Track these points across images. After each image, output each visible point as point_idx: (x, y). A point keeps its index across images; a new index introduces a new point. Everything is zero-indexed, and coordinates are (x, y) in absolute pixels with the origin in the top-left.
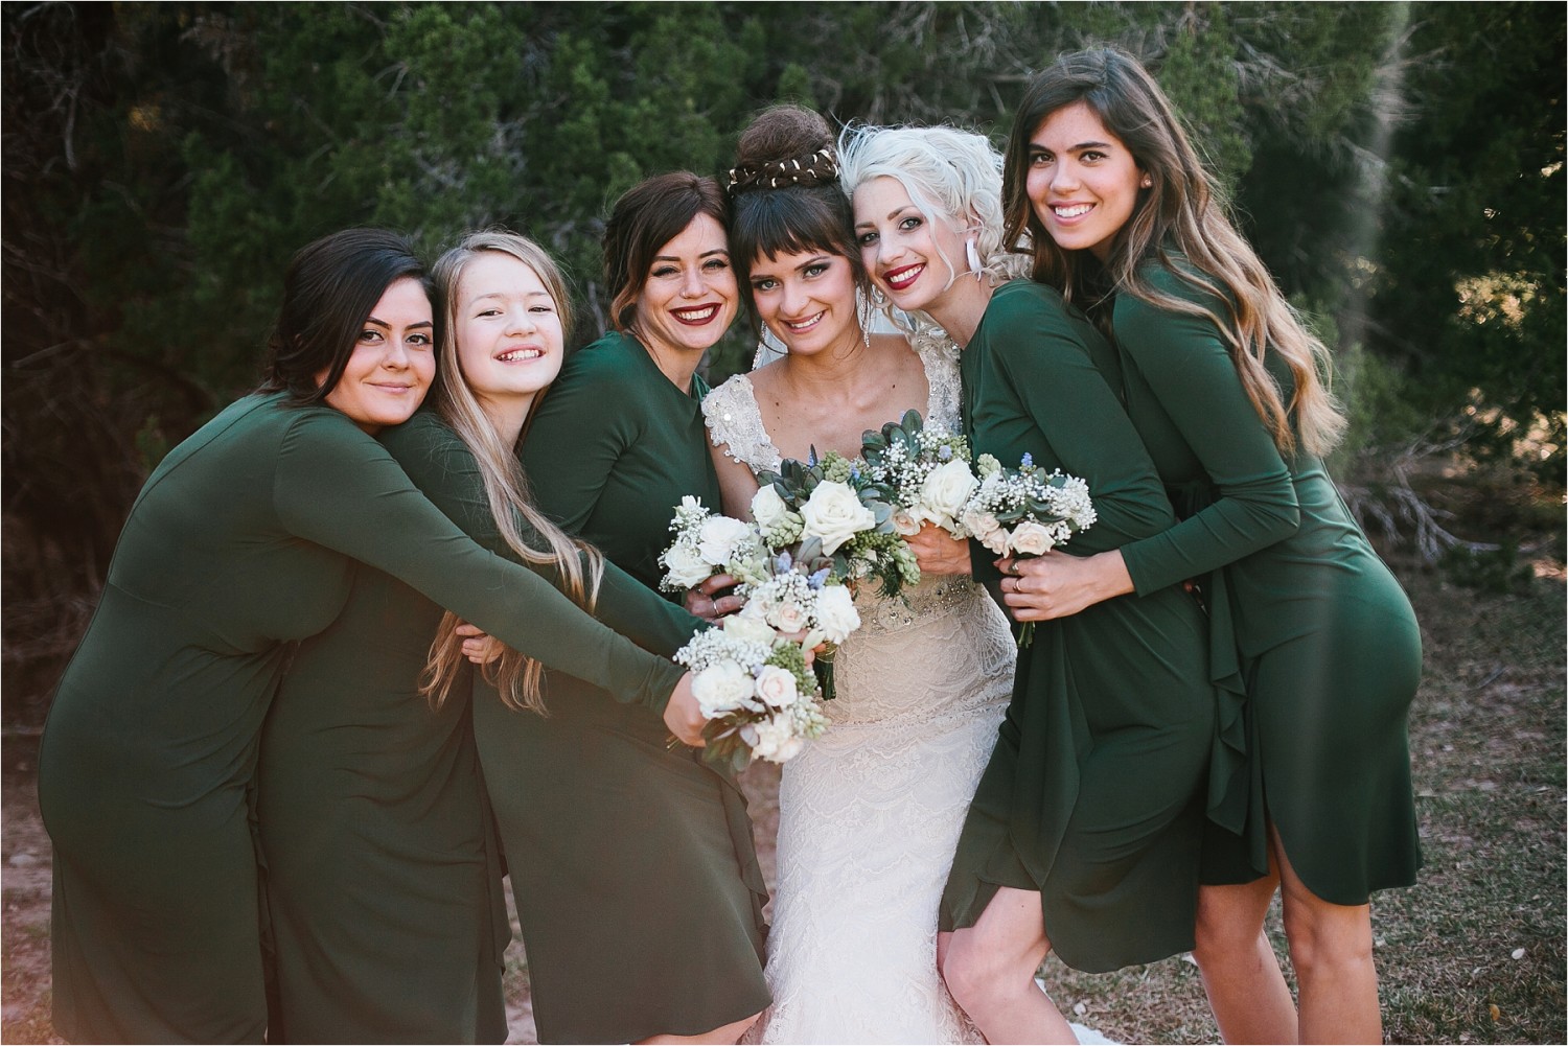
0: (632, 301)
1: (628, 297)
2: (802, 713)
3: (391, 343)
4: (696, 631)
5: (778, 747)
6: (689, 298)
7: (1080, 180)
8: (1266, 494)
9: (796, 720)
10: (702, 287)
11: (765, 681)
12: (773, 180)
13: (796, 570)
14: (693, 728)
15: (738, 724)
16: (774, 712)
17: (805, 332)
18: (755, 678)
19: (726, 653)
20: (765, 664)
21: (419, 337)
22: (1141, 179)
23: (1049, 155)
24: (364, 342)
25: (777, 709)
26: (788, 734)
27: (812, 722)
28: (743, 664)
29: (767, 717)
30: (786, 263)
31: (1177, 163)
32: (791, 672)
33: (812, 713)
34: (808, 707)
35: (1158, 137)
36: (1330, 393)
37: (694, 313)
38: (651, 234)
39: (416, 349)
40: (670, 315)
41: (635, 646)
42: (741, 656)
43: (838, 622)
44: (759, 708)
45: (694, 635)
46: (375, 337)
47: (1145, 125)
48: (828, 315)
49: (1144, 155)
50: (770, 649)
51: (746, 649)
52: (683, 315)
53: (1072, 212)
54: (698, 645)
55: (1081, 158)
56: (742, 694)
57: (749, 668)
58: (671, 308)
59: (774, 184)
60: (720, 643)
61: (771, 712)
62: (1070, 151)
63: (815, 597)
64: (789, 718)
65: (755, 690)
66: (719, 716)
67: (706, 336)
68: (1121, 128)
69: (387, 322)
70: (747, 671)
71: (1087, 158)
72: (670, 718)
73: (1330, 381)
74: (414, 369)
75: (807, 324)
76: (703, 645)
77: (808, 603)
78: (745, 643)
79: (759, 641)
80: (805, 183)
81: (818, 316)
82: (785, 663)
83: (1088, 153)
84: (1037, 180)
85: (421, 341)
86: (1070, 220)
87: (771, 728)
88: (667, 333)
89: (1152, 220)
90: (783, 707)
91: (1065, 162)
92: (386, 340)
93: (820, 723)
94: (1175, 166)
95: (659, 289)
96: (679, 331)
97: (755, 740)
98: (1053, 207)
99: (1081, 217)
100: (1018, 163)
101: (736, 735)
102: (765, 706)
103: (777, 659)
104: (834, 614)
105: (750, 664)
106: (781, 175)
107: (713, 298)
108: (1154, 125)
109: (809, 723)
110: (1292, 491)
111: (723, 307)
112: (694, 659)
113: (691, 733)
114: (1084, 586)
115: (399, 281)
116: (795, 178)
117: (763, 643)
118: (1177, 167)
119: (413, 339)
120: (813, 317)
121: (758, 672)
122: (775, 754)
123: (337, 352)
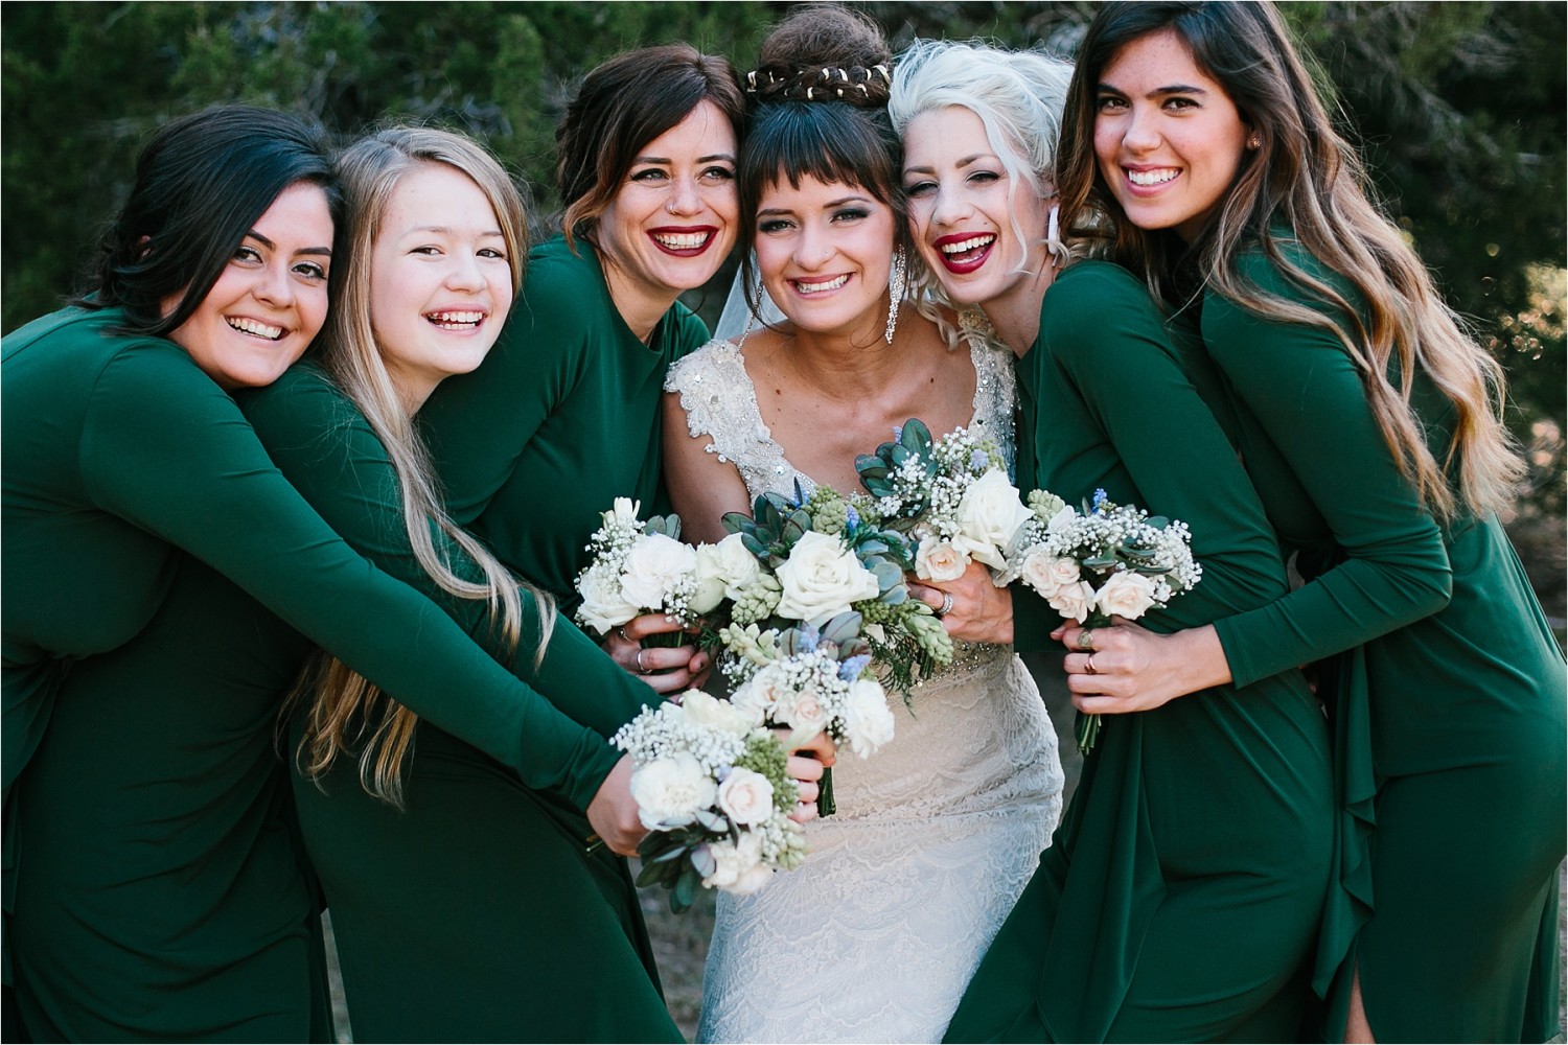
0: (595, 213)
1: (589, 207)
2: (777, 835)
3: (272, 270)
4: (644, 707)
5: (740, 875)
6: (677, 214)
7: (1161, 134)
8: (1408, 555)
9: (766, 843)
10: (697, 201)
11: (731, 787)
12: (810, 90)
13: (825, 651)
14: (626, 833)
15: (688, 842)
16: (738, 830)
17: (818, 297)
18: (719, 783)
19: (682, 743)
20: (734, 765)
21: (310, 268)
22: (1247, 136)
23: (1123, 101)
24: (237, 262)
25: (745, 827)
26: (755, 858)
27: (789, 847)
28: (705, 762)
29: (728, 836)
30: (812, 195)
31: (1293, 118)
32: (768, 777)
33: (790, 835)
34: (785, 826)
35: (1271, 82)
36: (1502, 424)
37: (681, 237)
38: (635, 123)
39: (302, 282)
40: (647, 237)
41: (557, 712)
42: (703, 750)
43: (869, 729)
44: (720, 826)
45: (641, 712)
46: (251, 257)
47: (1253, 65)
48: (856, 280)
49: (1250, 103)
50: (743, 744)
51: (711, 740)
52: (666, 237)
53: (1149, 178)
54: (645, 727)
55: (1165, 106)
56: (698, 803)
57: (712, 769)
58: (650, 227)
59: (810, 95)
60: (675, 728)
61: (734, 832)
62: (1150, 96)
63: (846, 691)
64: (759, 840)
65: (717, 797)
66: (664, 829)
67: (692, 273)
68: (1224, 70)
69: (270, 239)
70: (708, 772)
71: (1174, 105)
72: (595, 814)
73: (1502, 410)
74: (298, 309)
75: (826, 286)
76: (653, 729)
77: (837, 697)
78: (711, 732)
79: (728, 730)
80: (851, 99)
81: (843, 278)
82: (762, 765)
83: (1174, 100)
84: (1108, 128)
85: (312, 273)
86: (1147, 189)
87: (732, 852)
88: (639, 261)
89: (1253, 196)
90: (752, 825)
91: (1144, 110)
92: (265, 264)
93: (800, 850)
94: (1291, 123)
95: (638, 198)
96: (659, 264)
97: (711, 866)
98: (1126, 170)
99: (1161, 187)
100: (1082, 107)
101: (685, 857)
102: (728, 820)
103: (752, 758)
104: (866, 718)
105: (714, 764)
106: (821, 83)
107: (708, 219)
108: (1267, 65)
109: (784, 848)
110: (1443, 552)
111: (719, 235)
112: (639, 746)
113: (622, 840)
114: (1169, 670)
115: (297, 185)
116: (840, 92)
117: (735, 734)
118: (1295, 125)
119: (303, 268)
120: (834, 277)
121: (724, 776)
122: (733, 885)
123: (199, 271)
